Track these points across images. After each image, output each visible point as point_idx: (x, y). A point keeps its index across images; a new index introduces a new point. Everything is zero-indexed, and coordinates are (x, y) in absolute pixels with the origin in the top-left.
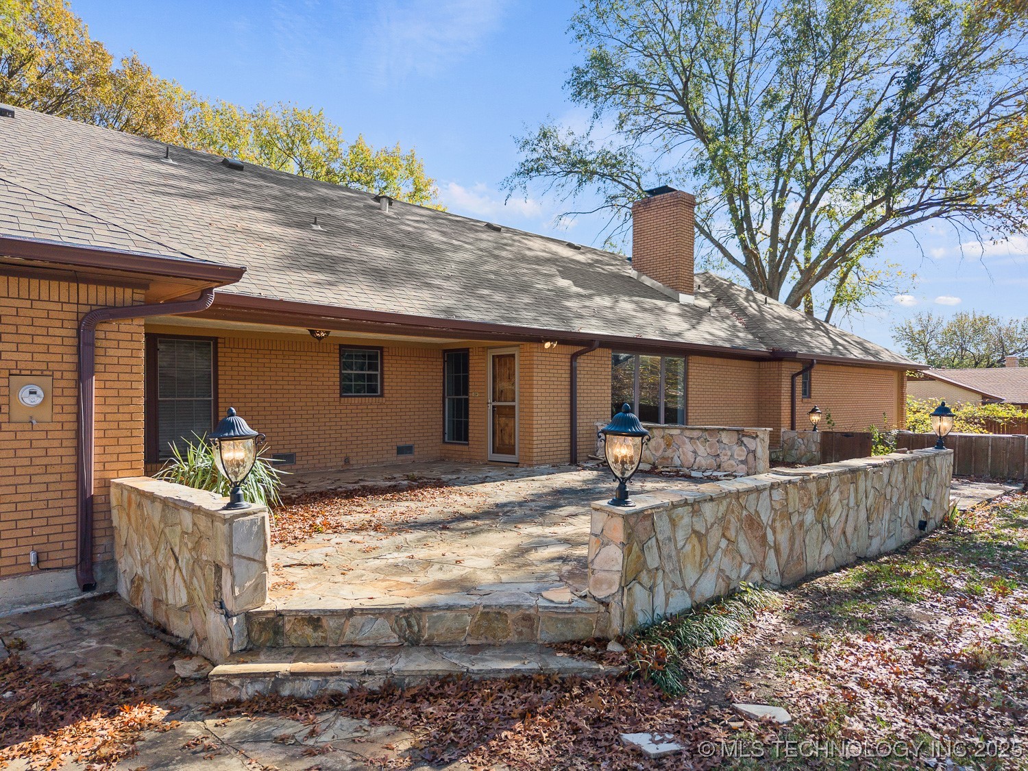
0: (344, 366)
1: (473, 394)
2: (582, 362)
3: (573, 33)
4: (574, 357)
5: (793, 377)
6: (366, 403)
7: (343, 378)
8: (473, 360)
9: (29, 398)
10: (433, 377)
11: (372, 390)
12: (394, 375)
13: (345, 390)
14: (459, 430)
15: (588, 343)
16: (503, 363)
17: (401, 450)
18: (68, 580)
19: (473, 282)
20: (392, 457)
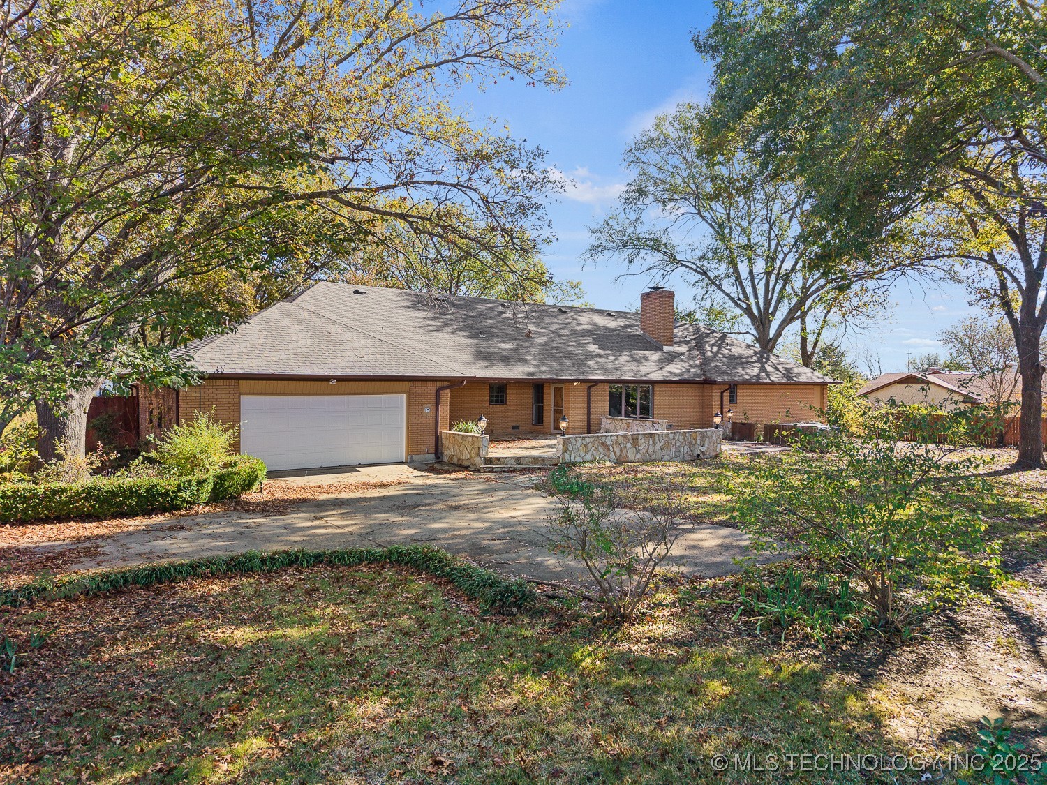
0: (491, 392)
1: (545, 404)
2: (593, 390)
3: (625, 164)
4: (589, 388)
5: (722, 392)
6: (501, 407)
7: (491, 396)
8: (546, 388)
9: (427, 411)
10: (528, 396)
11: (502, 401)
12: (511, 395)
13: (491, 402)
14: (539, 419)
15: (596, 383)
16: (558, 392)
17: (514, 428)
18: (433, 456)
19: (546, 354)
20: (510, 430)
